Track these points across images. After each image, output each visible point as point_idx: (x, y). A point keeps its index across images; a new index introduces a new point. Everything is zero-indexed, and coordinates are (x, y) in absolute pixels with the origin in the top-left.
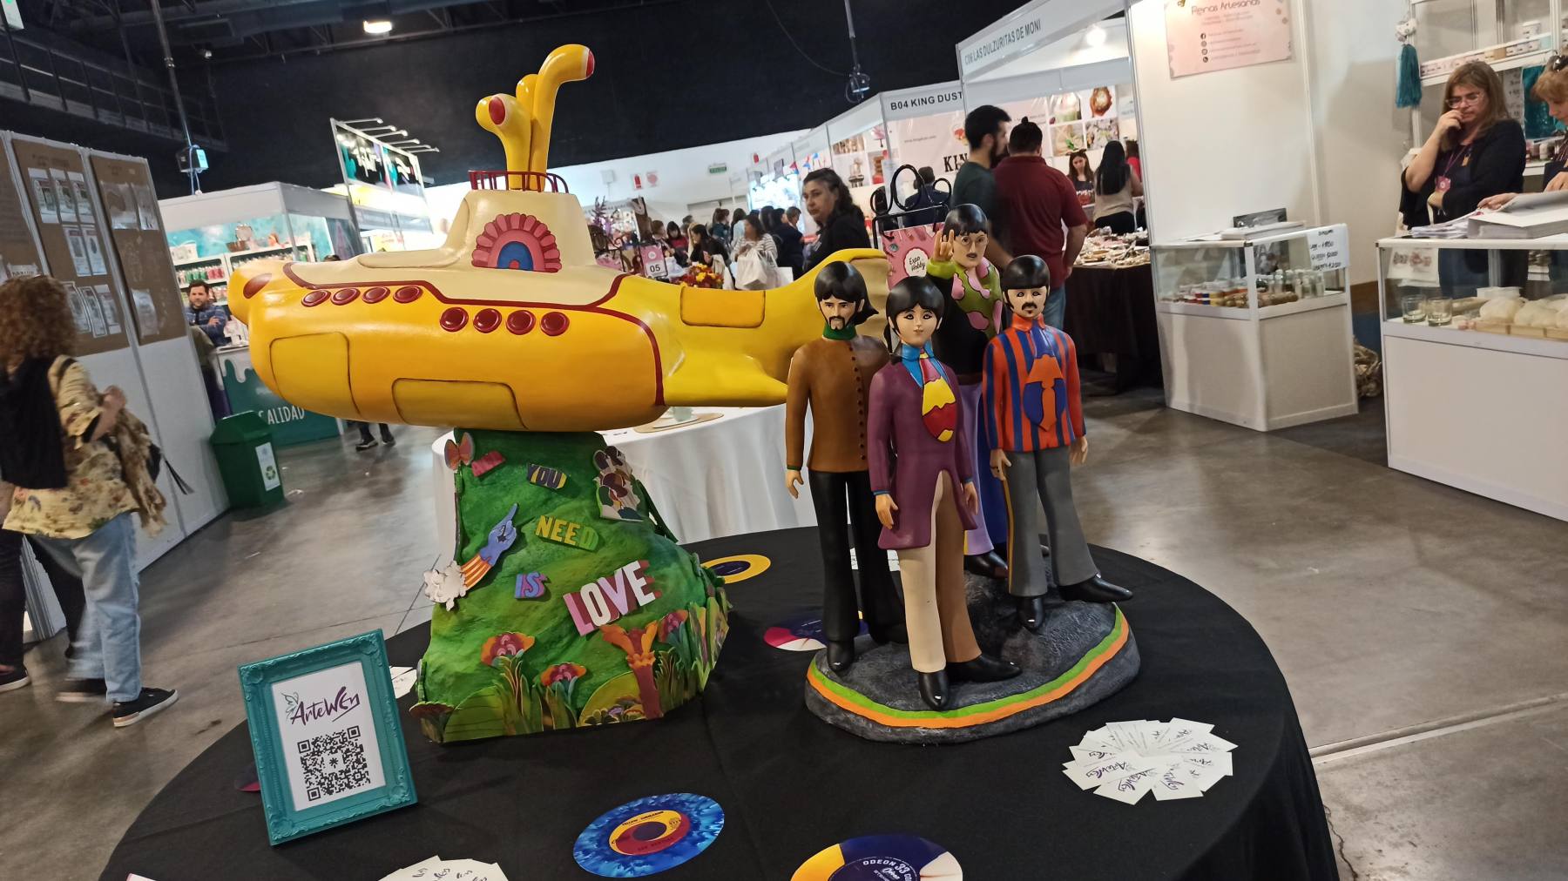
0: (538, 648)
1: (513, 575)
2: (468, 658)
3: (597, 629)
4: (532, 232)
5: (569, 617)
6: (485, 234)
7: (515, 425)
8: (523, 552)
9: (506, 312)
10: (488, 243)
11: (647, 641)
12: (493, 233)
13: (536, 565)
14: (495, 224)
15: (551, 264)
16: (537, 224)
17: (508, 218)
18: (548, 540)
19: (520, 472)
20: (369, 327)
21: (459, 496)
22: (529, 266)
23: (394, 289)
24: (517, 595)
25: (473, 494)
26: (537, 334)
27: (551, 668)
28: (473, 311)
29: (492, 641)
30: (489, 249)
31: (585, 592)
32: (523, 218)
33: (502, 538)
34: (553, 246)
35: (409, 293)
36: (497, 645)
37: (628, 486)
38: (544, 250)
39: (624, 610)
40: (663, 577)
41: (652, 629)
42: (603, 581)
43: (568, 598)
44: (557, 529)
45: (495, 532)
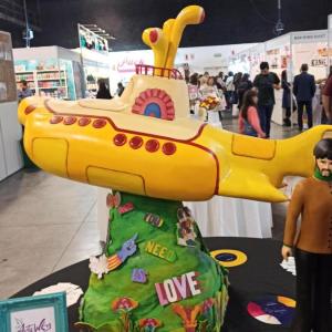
0: (139, 307)
1: (132, 268)
2: (105, 304)
3: (170, 303)
4: (162, 99)
5: (156, 295)
6: (140, 98)
7: (142, 193)
8: (137, 258)
9: (146, 139)
10: (141, 102)
11: (194, 314)
12: (144, 97)
13: (144, 265)
14: (145, 93)
15: (170, 117)
16: (166, 95)
17: (152, 91)
18: (151, 254)
19: (141, 215)
20: (79, 137)
21: (111, 221)
22: (159, 116)
23: (93, 120)
24: (133, 279)
25: (117, 222)
26: (160, 153)
27: (144, 319)
28: (130, 137)
29: (117, 299)
30: (140, 105)
31: (166, 283)
32: (159, 91)
33: (129, 249)
34: (172, 107)
35: (100, 123)
36: (120, 302)
37: (192, 228)
38: (168, 108)
39: (184, 296)
40: (205, 279)
41: (197, 308)
42: (175, 279)
43: (157, 285)
44: (156, 249)
45: (125, 245)
